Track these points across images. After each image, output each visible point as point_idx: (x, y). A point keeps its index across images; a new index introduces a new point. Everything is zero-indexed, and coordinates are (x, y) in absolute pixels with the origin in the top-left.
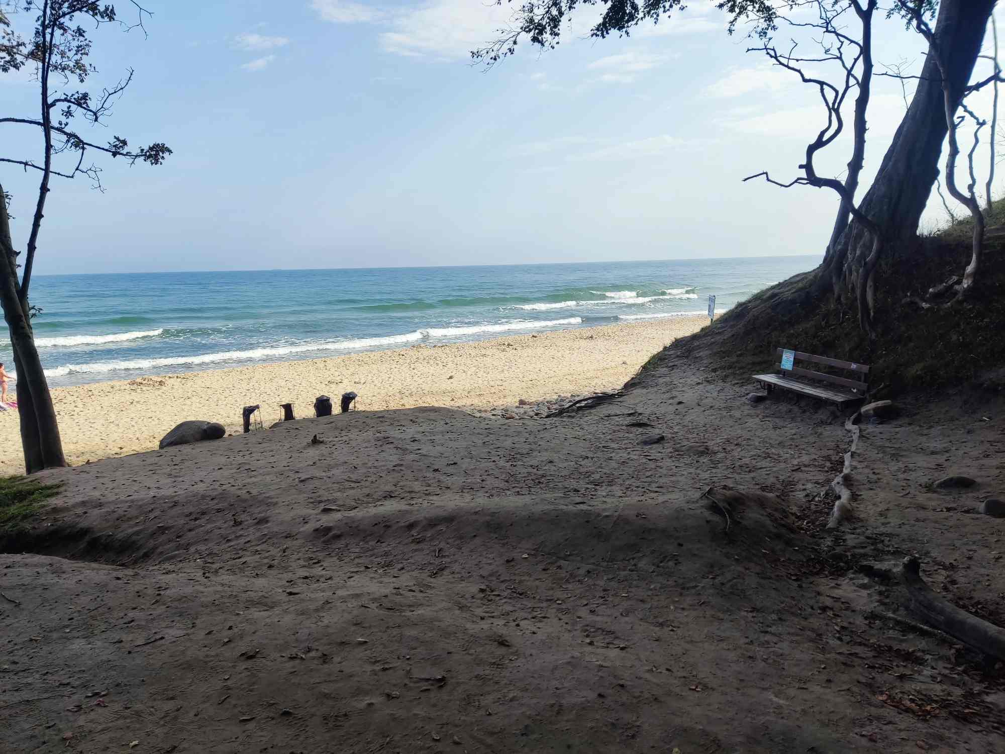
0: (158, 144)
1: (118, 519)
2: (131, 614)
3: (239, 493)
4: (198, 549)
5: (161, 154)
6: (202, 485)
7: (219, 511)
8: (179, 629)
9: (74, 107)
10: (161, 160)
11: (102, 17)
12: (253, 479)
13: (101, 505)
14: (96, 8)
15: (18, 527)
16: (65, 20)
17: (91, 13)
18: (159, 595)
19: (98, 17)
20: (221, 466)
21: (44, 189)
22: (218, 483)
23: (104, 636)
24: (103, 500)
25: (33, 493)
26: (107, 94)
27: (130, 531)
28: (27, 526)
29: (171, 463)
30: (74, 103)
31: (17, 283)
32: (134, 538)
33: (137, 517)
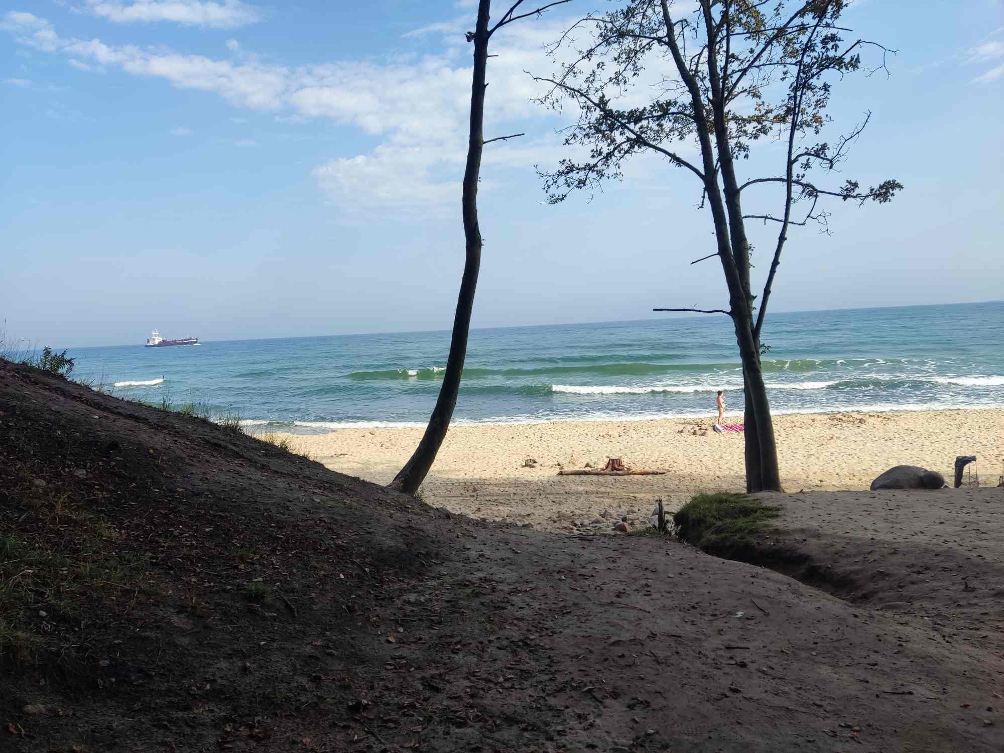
0: (889, 182)
1: (836, 554)
2: (874, 657)
3: (968, 554)
4: (924, 605)
5: (891, 191)
6: (922, 537)
7: (945, 569)
8: (928, 689)
9: (812, 158)
10: (890, 197)
11: (847, 68)
12: (984, 543)
13: (818, 536)
14: (842, 62)
15: (745, 540)
16: (814, 81)
17: (837, 67)
18: (900, 645)
19: (843, 70)
20: (943, 521)
21: (782, 238)
22: (942, 539)
23: (850, 670)
24: (821, 531)
25: (756, 512)
26: (843, 141)
27: (849, 568)
28: (753, 540)
29: (886, 507)
30: (813, 155)
31: (752, 324)
32: (853, 577)
33: (855, 556)
